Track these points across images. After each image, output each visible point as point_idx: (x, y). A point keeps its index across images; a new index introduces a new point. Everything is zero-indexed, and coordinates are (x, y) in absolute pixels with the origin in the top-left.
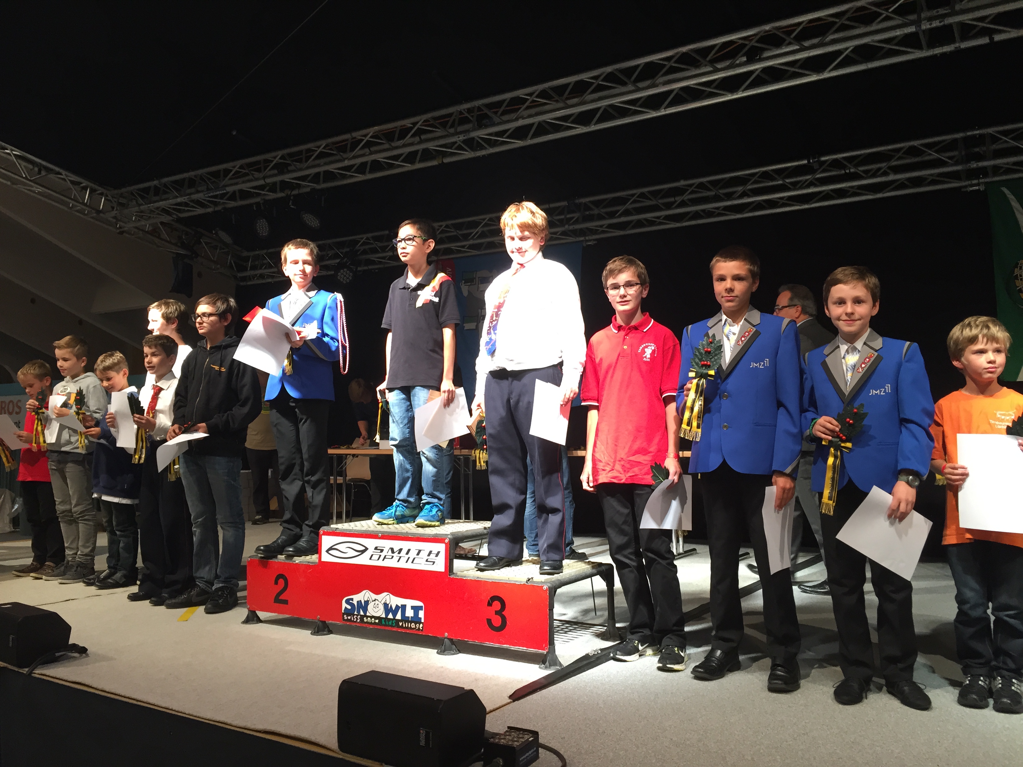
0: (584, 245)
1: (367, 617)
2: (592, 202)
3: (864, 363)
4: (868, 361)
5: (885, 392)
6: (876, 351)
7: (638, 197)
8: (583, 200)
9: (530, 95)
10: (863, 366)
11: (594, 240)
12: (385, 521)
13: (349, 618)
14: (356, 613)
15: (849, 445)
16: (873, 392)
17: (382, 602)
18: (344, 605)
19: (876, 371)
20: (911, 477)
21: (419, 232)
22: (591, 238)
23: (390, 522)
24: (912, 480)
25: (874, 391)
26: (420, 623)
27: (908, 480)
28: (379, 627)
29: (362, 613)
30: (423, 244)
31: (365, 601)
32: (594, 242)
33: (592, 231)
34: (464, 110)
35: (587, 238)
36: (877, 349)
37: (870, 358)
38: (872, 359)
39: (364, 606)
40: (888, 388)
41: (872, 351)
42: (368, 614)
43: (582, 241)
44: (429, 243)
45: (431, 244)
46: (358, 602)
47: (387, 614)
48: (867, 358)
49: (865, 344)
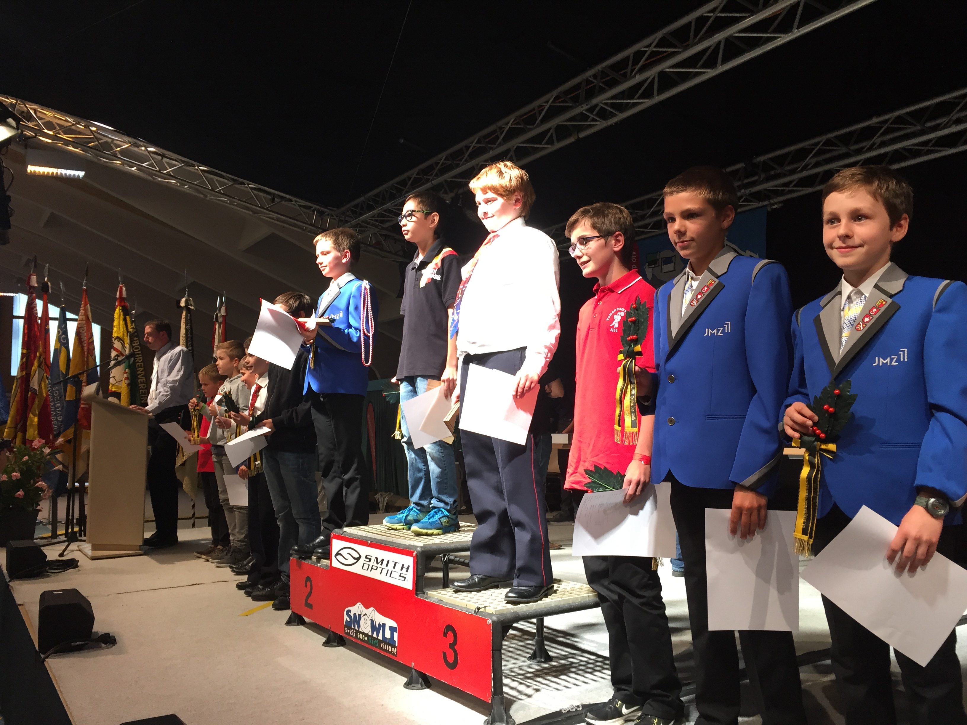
0: (769, 209)
1: (360, 632)
2: (773, 159)
3: (868, 316)
4: (876, 313)
5: (898, 360)
6: (891, 296)
7: (823, 145)
8: (762, 158)
9: (649, 46)
10: (867, 320)
11: (780, 202)
12: (394, 526)
13: (349, 631)
14: (352, 627)
15: (832, 447)
16: (879, 361)
17: (370, 619)
18: (346, 617)
19: (888, 327)
20: (932, 500)
21: (421, 206)
22: (775, 200)
23: (398, 528)
24: (933, 504)
25: (881, 360)
26: (395, 647)
27: (927, 505)
28: (366, 645)
29: (356, 628)
30: (426, 218)
31: (359, 615)
32: (780, 205)
33: (776, 193)
34: (590, 77)
35: (772, 201)
36: (893, 293)
37: (878, 308)
38: (882, 309)
39: (357, 620)
40: (904, 355)
41: (884, 297)
42: (360, 630)
43: (766, 205)
44: (434, 216)
45: (435, 218)
46: (354, 614)
47: (373, 633)
48: (874, 307)
49: (876, 286)
